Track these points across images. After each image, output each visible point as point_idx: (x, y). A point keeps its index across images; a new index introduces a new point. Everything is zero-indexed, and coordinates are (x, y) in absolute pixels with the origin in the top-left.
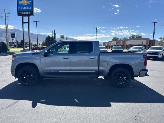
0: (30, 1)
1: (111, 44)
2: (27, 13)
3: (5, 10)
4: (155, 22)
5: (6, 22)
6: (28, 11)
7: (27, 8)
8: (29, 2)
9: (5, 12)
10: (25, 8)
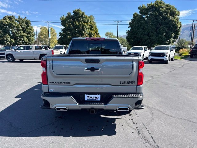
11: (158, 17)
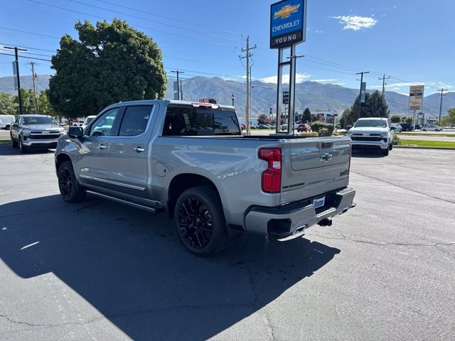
0: (298, 6)
2: (290, 38)
3: (248, 41)
5: (248, 69)
6: (291, 33)
7: (291, 23)
8: (295, 8)
9: (248, 44)
10: (286, 26)
11: (127, 57)
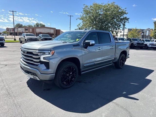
1: (18, 31)
4: (71, 16)
